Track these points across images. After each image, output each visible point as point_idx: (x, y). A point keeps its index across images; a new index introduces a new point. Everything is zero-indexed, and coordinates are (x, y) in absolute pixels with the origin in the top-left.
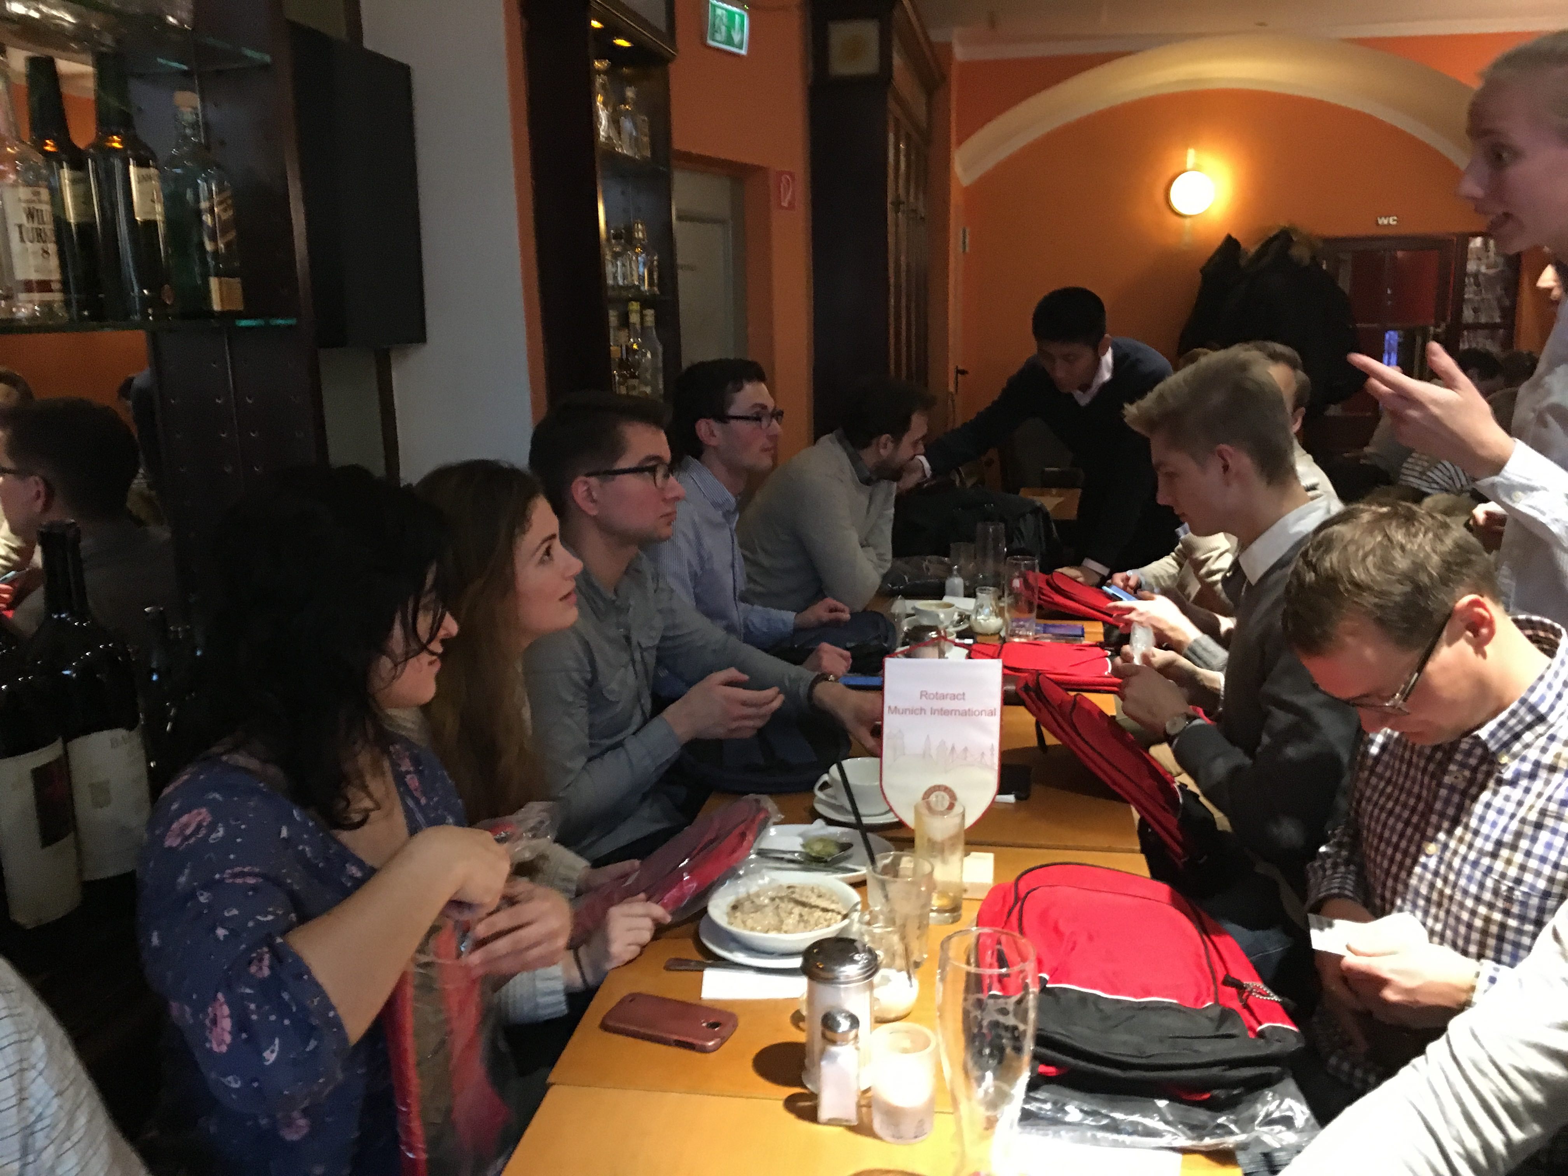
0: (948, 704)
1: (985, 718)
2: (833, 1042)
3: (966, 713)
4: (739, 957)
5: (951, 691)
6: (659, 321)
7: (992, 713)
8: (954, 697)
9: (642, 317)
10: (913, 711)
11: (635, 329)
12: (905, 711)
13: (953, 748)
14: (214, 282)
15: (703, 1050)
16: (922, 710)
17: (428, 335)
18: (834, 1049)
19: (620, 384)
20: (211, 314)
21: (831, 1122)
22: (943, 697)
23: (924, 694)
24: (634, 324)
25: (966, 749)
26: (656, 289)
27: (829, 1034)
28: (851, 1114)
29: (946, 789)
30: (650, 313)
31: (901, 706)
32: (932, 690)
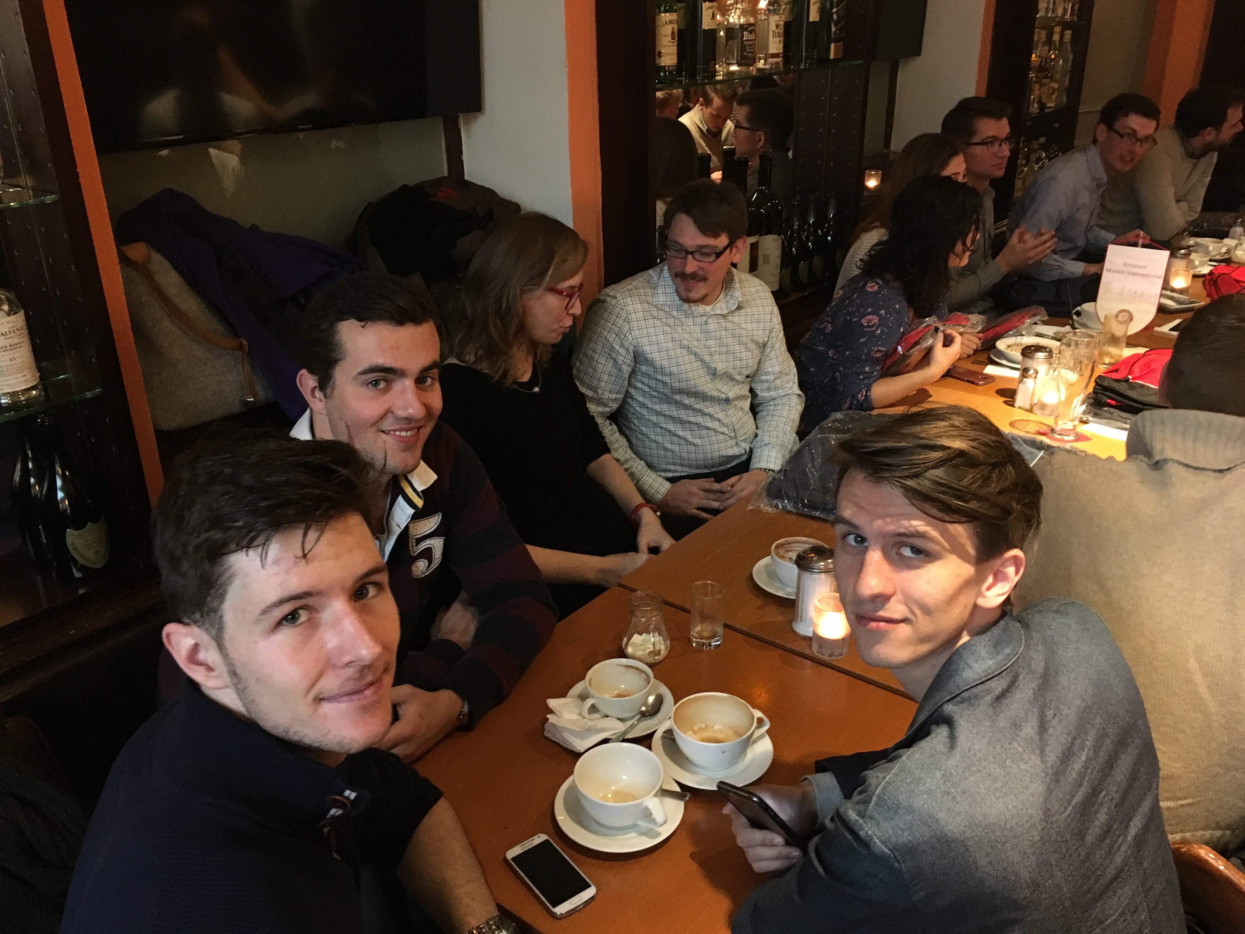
0: (1137, 270)
1: (1154, 279)
2: (1026, 377)
3: (1144, 276)
4: (1004, 362)
5: (1142, 264)
6: (1074, 38)
7: (1160, 277)
8: (1141, 267)
9: (1062, 35)
10: (1118, 272)
11: (1055, 45)
12: (1114, 271)
13: (1136, 292)
14: (833, 45)
15: (977, 384)
16: (1123, 272)
17: (922, 52)
18: (1025, 380)
19: (1035, 82)
20: (829, 60)
21: (1019, 408)
22: (1135, 266)
23: (1125, 264)
24: (1055, 41)
25: (1142, 294)
26: (1075, 17)
27: (1025, 374)
28: (1028, 406)
29: (1128, 312)
30: (1068, 34)
31: (1113, 268)
32: (1130, 262)
